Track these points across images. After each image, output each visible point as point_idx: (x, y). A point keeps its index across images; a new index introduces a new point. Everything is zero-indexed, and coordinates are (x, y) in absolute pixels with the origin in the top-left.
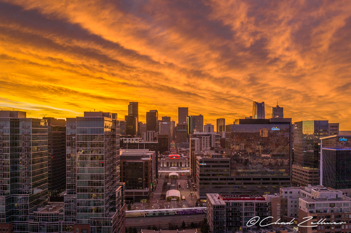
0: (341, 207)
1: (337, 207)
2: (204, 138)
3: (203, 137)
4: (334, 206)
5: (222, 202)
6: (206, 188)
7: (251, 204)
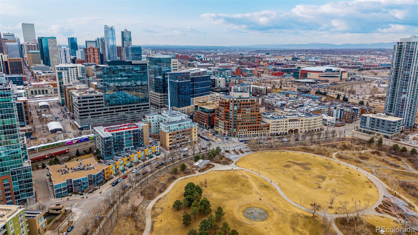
0: (185, 126)
1: (182, 126)
2: (73, 70)
3: (69, 69)
5: (109, 134)
6: (85, 119)
7: (130, 132)
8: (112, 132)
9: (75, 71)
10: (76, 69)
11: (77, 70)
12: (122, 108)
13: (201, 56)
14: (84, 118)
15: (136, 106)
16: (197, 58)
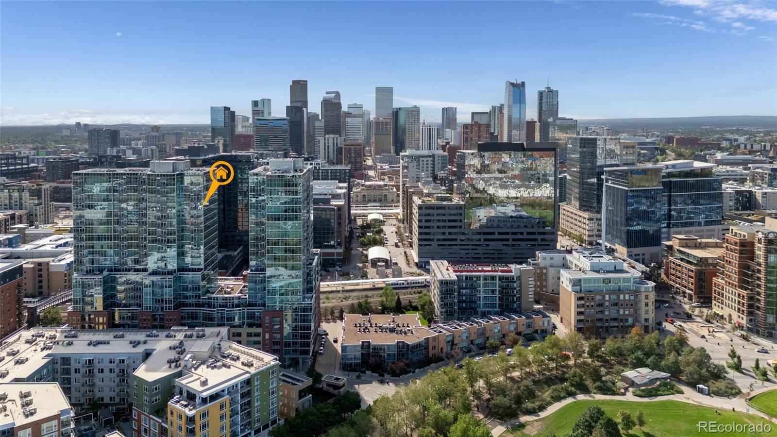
0: (619, 284)
1: (613, 284)
2: (423, 161)
3: (421, 159)
4: (610, 282)
5: (454, 277)
6: (427, 247)
7: (493, 278)
8: (458, 274)
9: (430, 162)
10: (431, 159)
11: (434, 161)
12: (496, 233)
13: (736, 140)
14: (425, 245)
15: (525, 234)
16: (724, 144)
